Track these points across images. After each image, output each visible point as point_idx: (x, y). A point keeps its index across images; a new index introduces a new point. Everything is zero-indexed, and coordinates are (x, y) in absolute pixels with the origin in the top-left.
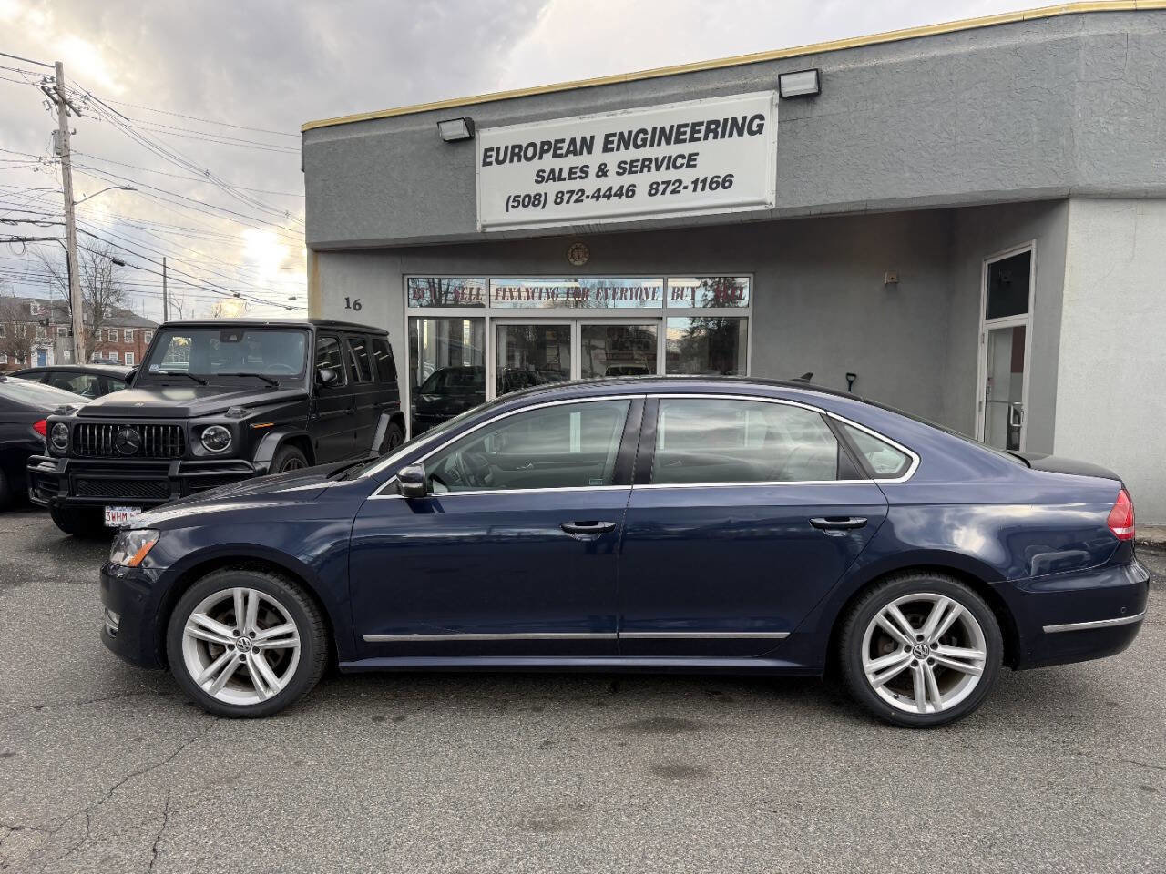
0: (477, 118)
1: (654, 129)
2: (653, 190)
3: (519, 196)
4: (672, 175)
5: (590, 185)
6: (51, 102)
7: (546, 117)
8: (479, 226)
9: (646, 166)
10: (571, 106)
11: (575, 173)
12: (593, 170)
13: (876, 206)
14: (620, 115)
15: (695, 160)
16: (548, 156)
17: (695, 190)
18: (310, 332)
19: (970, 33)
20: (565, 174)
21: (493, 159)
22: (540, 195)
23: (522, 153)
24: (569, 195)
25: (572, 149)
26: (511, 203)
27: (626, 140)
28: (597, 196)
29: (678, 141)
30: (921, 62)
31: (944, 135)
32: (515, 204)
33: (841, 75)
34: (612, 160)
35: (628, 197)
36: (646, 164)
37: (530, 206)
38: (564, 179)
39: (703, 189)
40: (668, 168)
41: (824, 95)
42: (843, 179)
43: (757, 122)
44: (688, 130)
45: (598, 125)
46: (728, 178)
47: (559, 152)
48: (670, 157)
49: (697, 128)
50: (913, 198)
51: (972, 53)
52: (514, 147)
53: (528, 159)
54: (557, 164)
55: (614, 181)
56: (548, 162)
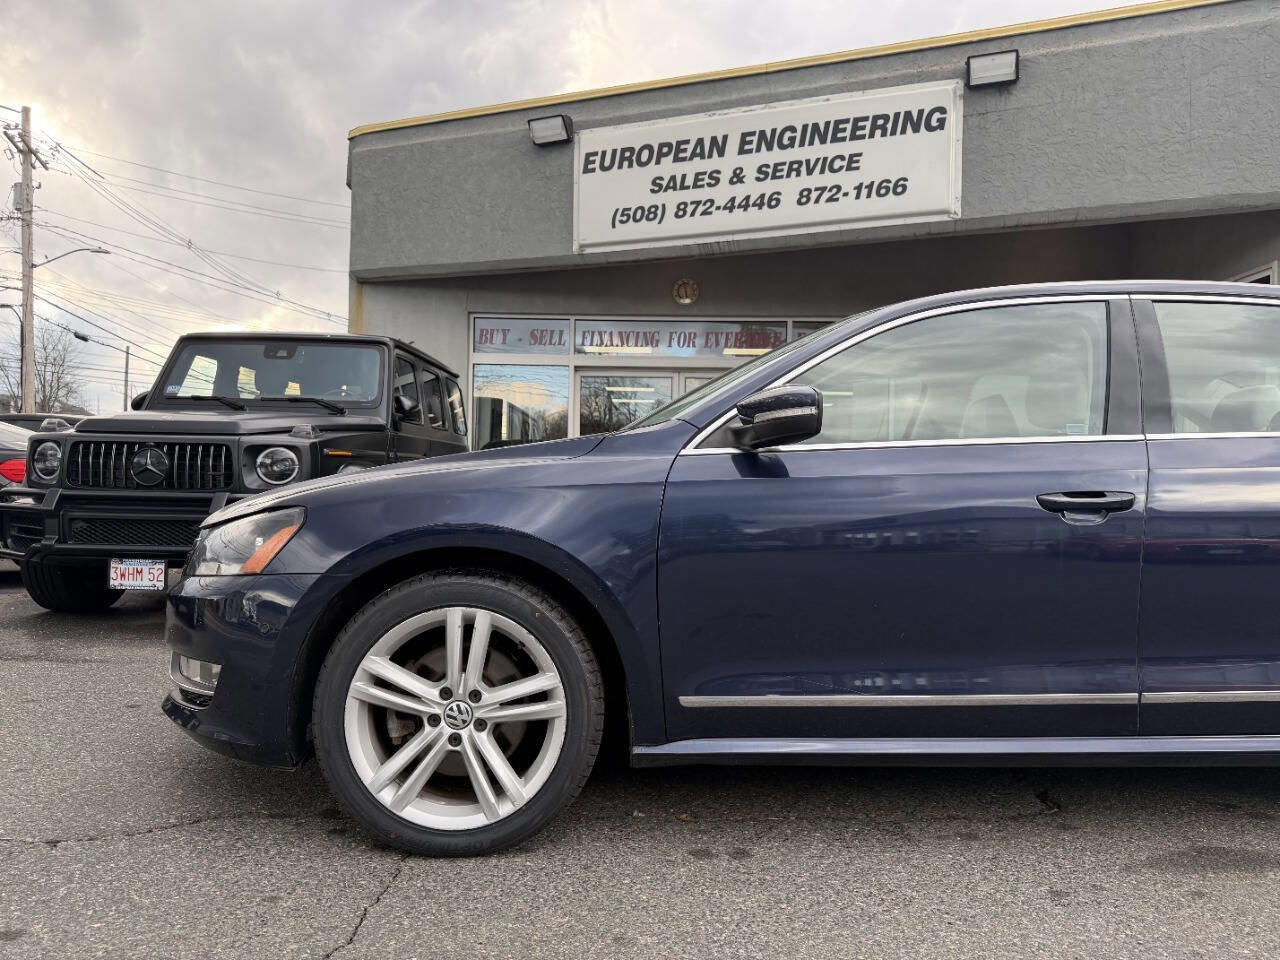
0: (576, 117)
1: (805, 127)
2: (804, 197)
3: (629, 209)
4: (829, 180)
5: (722, 193)
6: (15, 150)
7: (664, 115)
8: (575, 248)
9: (794, 170)
10: (697, 102)
11: (703, 180)
12: (725, 177)
13: (1090, 216)
14: (759, 110)
15: (858, 161)
16: (667, 161)
17: (858, 197)
18: (386, 348)
19: (1202, 10)
20: (689, 181)
21: (597, 165)
22: (656, 207)
23: (634, 158)
24: (694, 206)
25: (698, 151)
26: (618, 218)
27: (767, 140)
28: (730, 206)
29: (835, 140)
30: (1144, 44)
31: (1176, 128)
32: (625, 218)
33: (1044, 60)
34: (751, 163)
35: (770, 207)
36: (794, 168)
37: (644, 220)
38: (688, 187)
39: (869, 196)
40: (822, 171)
41: (1021, 84)
42: (1047, 183)
43: (937, 115)
44: (849, 127)
45: (733, 122)
46: (902, 182)
47: (681, 155)
48: (825, 159)
49: (861, 124)
50: (1136, 205)
51: (1206, 33)
52: (624, 150)
53: (641, 164)
54: (679, 169)
55: (752, 188)
56: (668, 168)
